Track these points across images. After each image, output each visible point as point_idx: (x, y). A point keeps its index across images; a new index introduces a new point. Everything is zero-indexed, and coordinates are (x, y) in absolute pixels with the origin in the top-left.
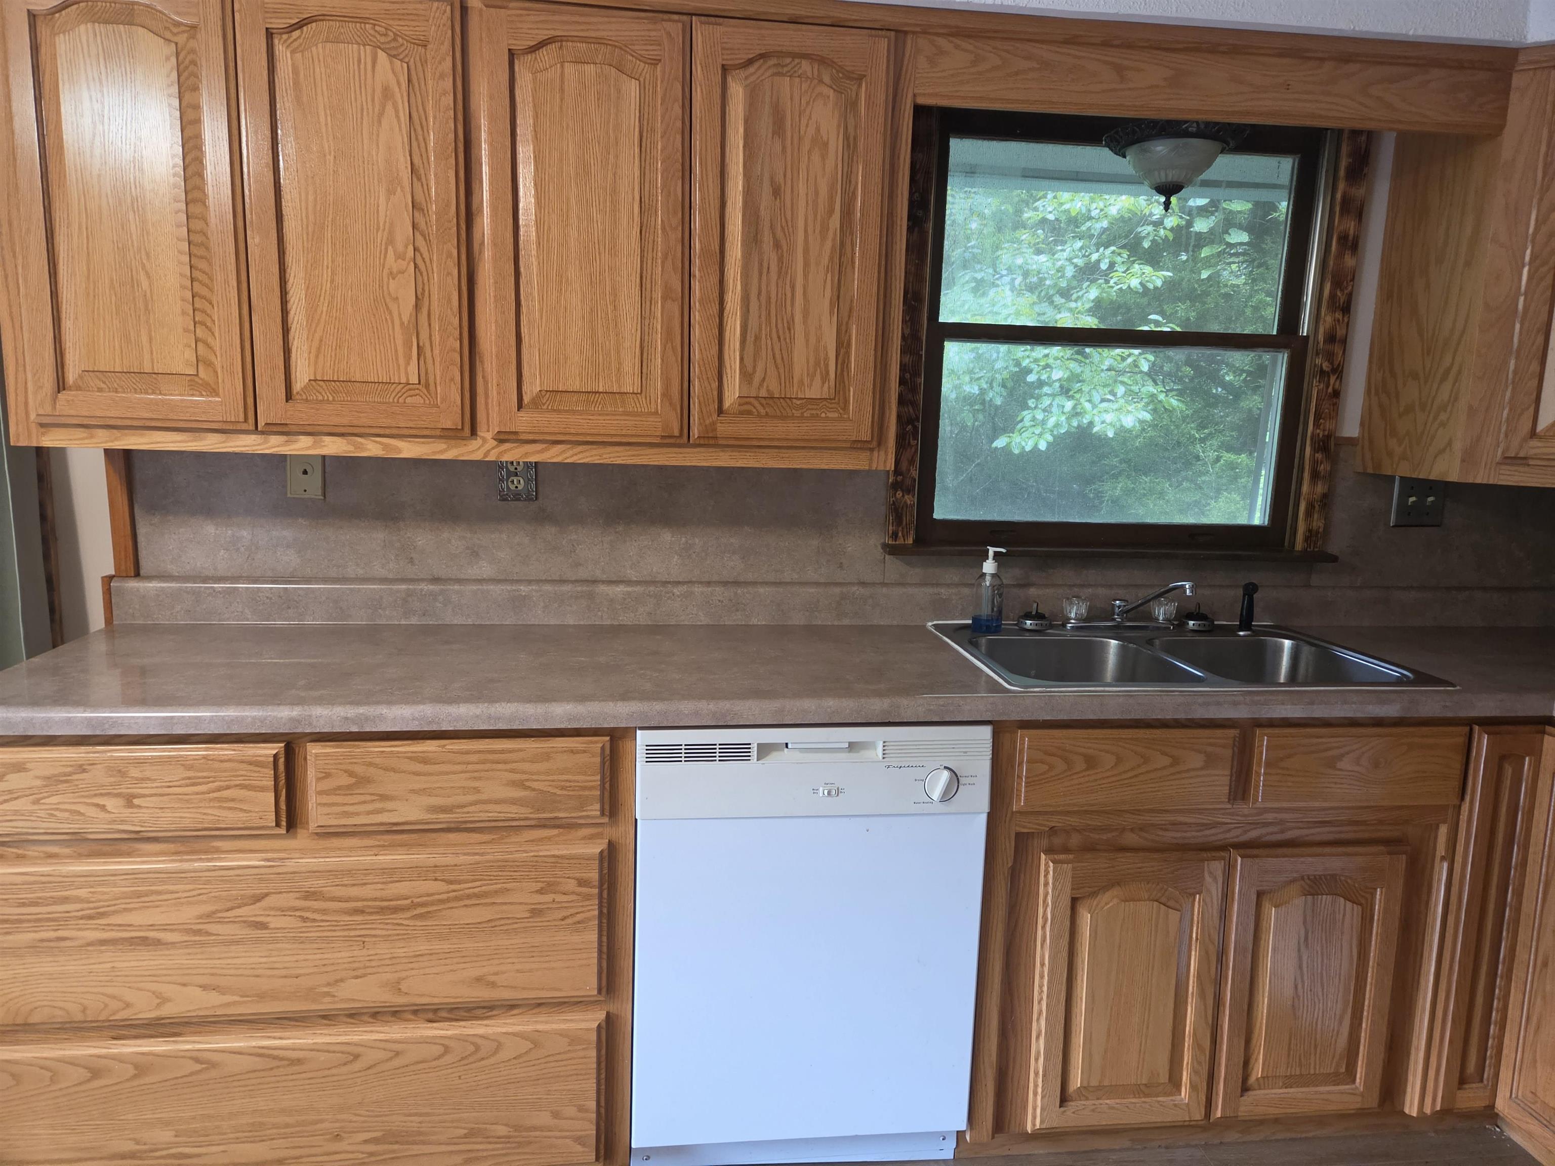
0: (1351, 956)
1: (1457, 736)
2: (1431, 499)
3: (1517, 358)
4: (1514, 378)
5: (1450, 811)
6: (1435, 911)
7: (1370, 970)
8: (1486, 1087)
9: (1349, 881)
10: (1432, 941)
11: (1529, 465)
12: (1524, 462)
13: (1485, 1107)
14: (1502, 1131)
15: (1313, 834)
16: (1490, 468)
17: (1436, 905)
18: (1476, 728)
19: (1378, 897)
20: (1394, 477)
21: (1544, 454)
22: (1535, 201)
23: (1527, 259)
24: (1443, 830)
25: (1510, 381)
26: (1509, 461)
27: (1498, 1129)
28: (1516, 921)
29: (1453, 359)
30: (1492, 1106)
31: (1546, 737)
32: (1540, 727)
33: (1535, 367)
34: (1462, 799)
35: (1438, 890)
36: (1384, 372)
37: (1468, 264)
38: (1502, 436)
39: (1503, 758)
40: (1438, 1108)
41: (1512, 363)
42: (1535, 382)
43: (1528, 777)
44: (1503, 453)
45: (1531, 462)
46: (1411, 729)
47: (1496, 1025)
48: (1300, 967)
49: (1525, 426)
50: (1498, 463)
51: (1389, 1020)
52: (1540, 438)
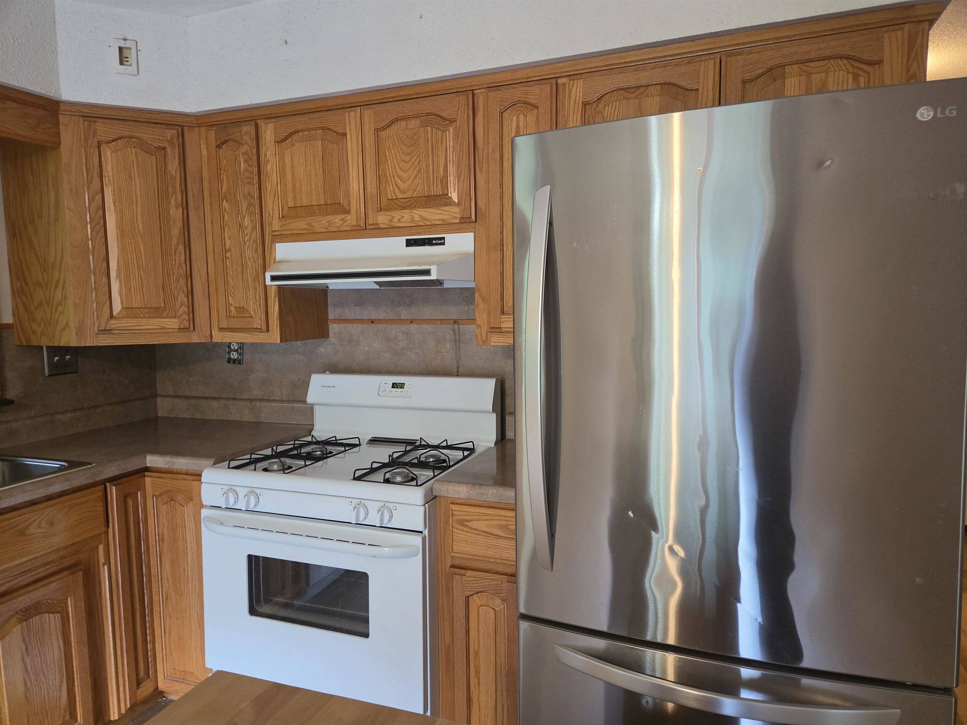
0: (59, 646)
1: (98, 492)
2: (68, 357)
3: (95, 275)
4: (95, 286)
5: (103, 536)
6: (105, 596)
7: (73, 648)
8: (152, 679)
9: (49, 601)
10: (107, 614)
11: (113, 334)
12: (110, 332)
13: (153, 691)
14: (167, 698)
15: (20, 582)
16: (93, 337)
17: (105, 593)
18: (108, 484)
19: (69, 603)
20: (42, 347)
21: (120, 327)
22: (86, 188)
23: (88, 220)
24: (101, 548)
25: (93, 288)
26: (101, 332)
27: (164, 699)
28: (150, 581)
29: (60, 275)
30: (157, 688)
31: (146, 478)
32: (142, 474)
33: (105, 280)
34: (108, 526)
35: (105, 583)
36: (20, 282)
37: (56, 220)
38: (95, 318)
39: (125, 497)
40: (129, 706)
41: (93, 277)
42: (107, 288)
43: (141, 503)
44: (98, 328)
45: (114, 332)
46: (70, 496)
47: (150, 643)
48: (26, 670)
49: (107, 313)
50: (96, 334)
51: (91, 673)
52: (116, 318)
